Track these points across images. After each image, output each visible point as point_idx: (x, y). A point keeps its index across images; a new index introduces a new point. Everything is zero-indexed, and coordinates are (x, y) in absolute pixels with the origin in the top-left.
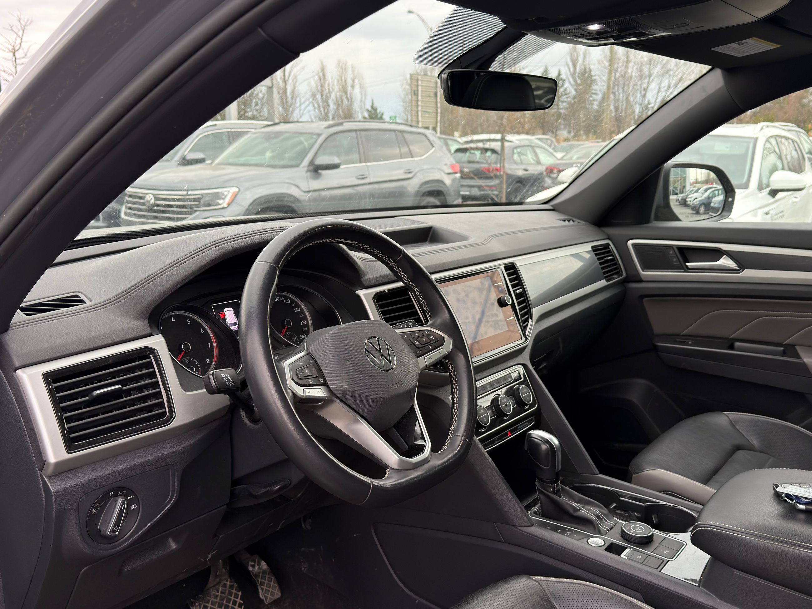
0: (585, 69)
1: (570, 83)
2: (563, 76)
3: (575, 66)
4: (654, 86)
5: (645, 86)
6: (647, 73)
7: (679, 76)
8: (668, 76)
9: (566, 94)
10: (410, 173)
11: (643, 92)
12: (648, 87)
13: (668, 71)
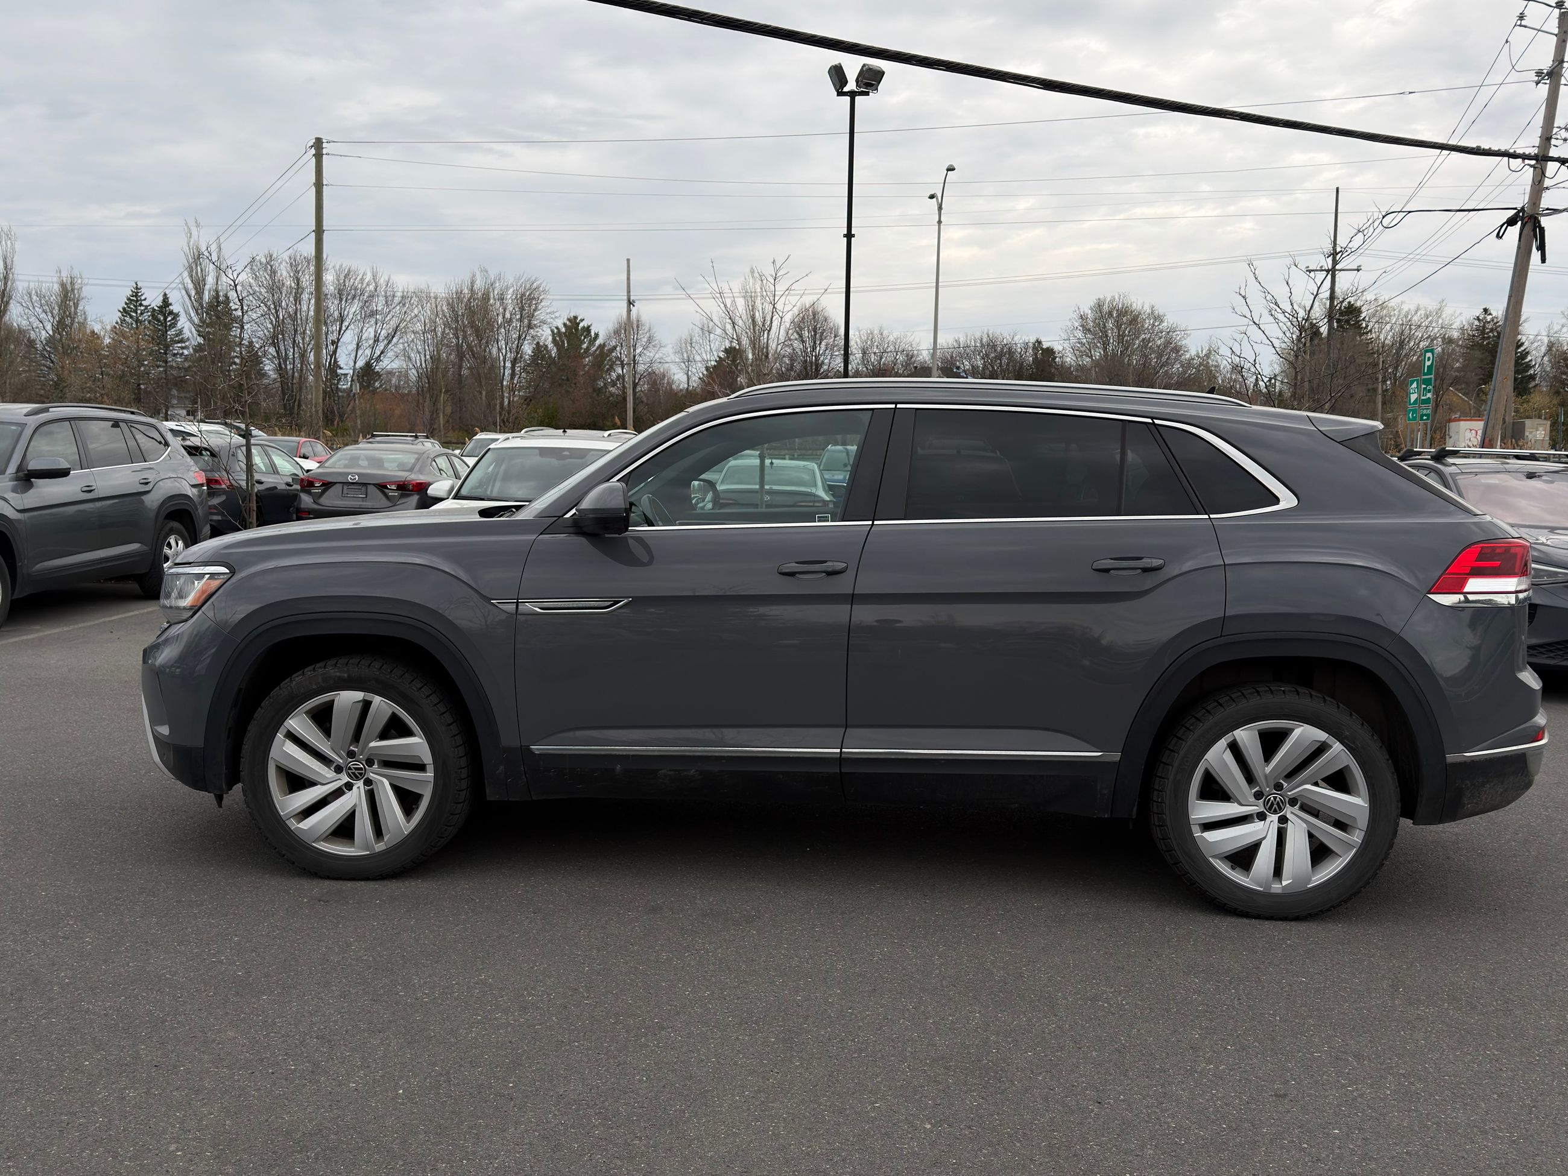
0: (217, 296)
1: (191, 320)
2: (175, 308)
3: (200, 292)
4: (349, 338)
5: (334, 337)
6: (336, 314)
7: (393, 323)
8: (373, 321)
9: (182, 341)
10: (147, 483)
11: (331, 348)
12: (339, 340)
13: (373, 314)
